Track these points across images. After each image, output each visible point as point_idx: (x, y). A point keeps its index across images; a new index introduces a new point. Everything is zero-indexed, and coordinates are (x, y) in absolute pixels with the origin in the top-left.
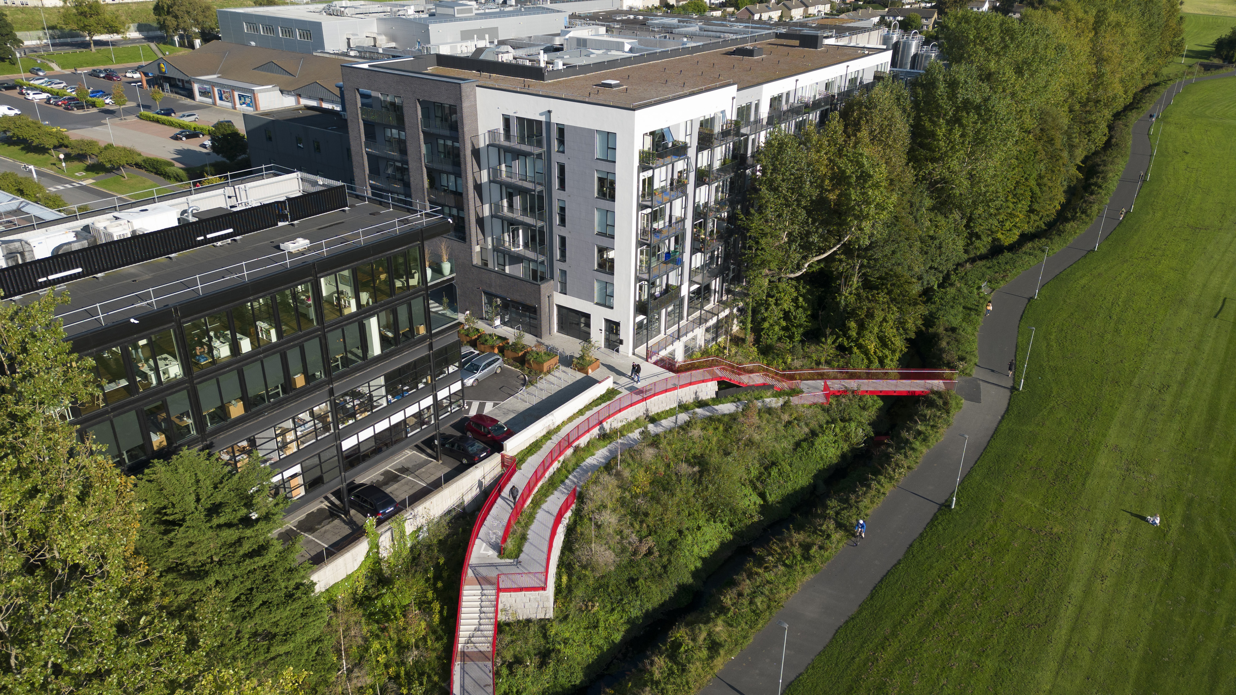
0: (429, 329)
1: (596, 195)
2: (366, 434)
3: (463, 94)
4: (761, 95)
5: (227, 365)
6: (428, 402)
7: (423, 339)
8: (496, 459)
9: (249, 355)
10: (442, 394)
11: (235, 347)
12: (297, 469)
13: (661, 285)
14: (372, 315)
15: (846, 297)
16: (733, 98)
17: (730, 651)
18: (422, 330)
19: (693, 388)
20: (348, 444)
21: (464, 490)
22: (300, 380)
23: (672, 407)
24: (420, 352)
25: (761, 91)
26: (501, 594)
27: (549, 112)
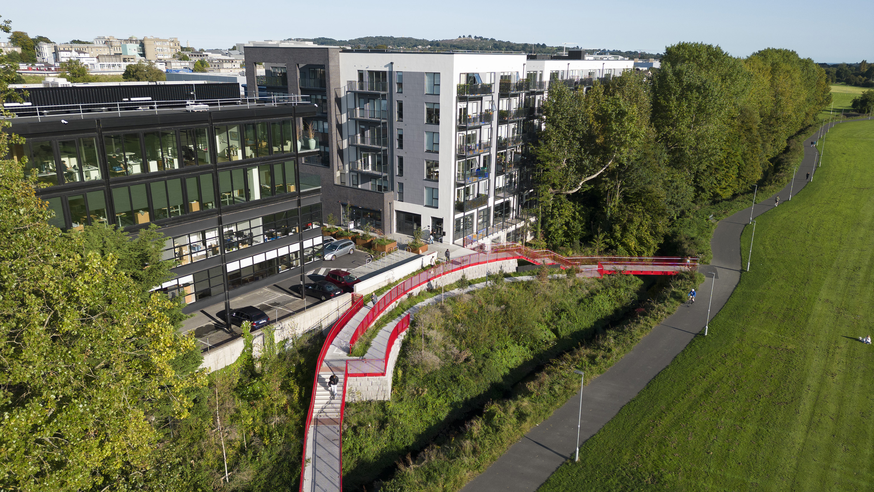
0: (298, 188)
1: (425, 122)
2: (246, 262)
3: (330, 56)
4: (544, 68)
5: (137, 178)
6: (295, 247)
7: (293, 195)
8: (348, 297)
9: (155, 175)
10: (307, 244)
11: (145, 167)
12: (189, 279)
13: (473, 194)
14: (254, 166)
15: (611, 209)
16: (524, 65)
17: (536, 420)
18: (293, 189)
19: (499, 263)
20: (232, 267)
21: (322, 317)
22: (195, 206)
23: (483, 276)
24: (290, 206)
25: (544, 65)
26: (349, 378)
27: (392, 63)
